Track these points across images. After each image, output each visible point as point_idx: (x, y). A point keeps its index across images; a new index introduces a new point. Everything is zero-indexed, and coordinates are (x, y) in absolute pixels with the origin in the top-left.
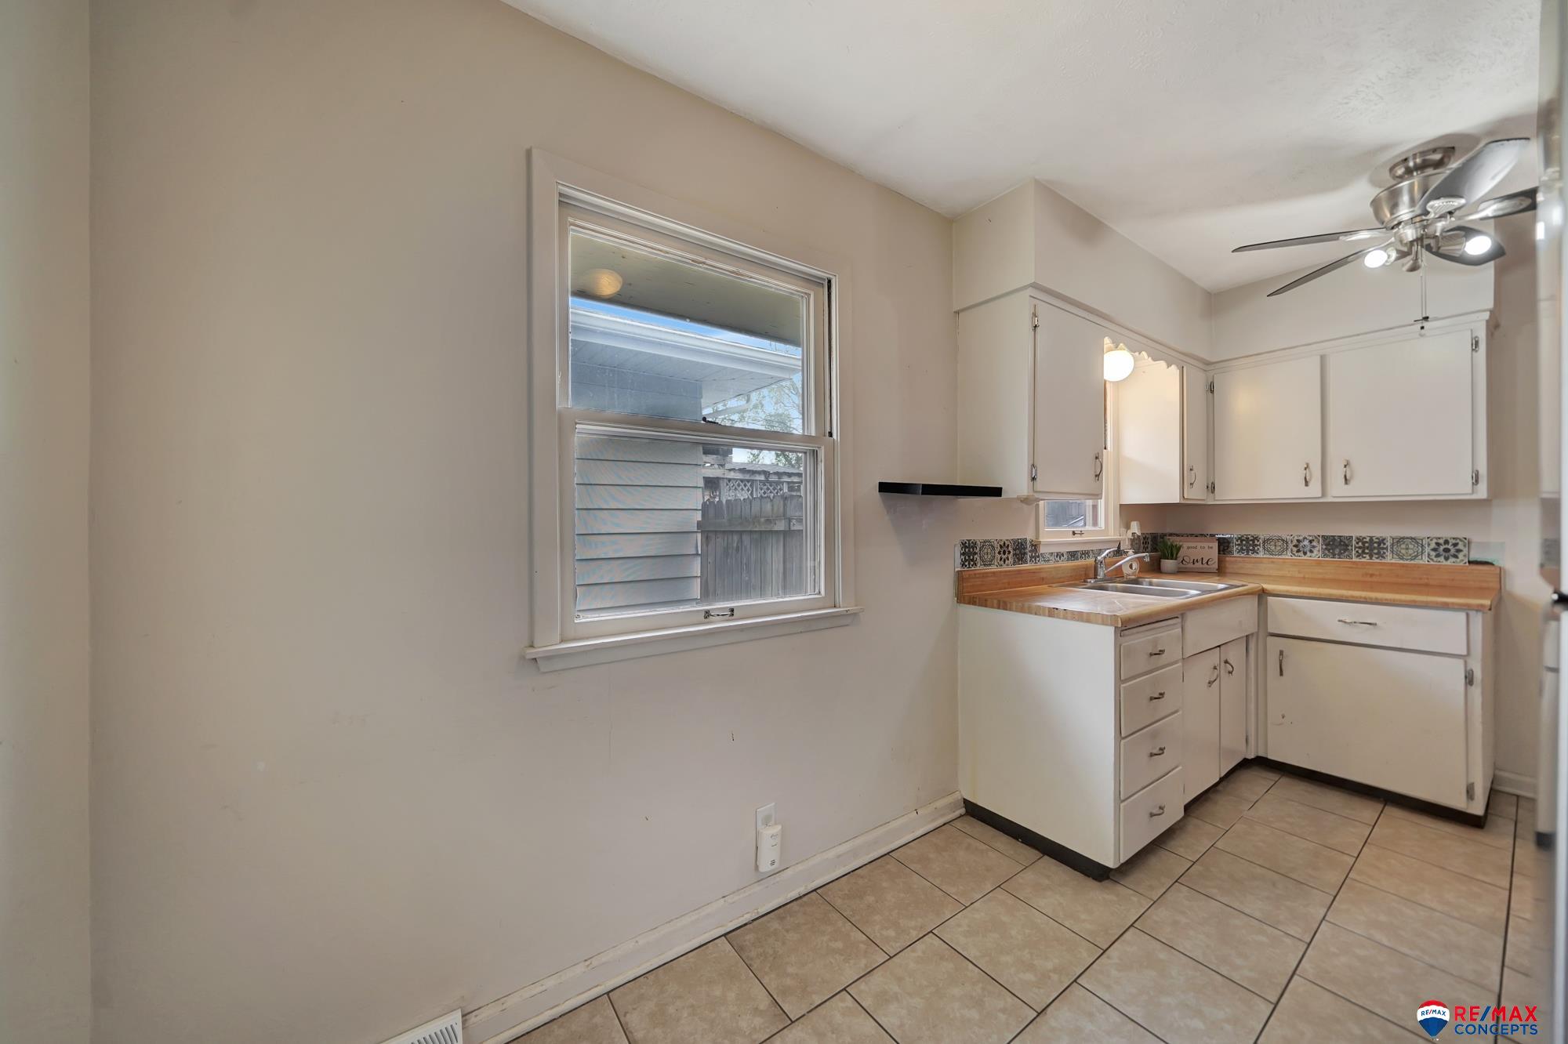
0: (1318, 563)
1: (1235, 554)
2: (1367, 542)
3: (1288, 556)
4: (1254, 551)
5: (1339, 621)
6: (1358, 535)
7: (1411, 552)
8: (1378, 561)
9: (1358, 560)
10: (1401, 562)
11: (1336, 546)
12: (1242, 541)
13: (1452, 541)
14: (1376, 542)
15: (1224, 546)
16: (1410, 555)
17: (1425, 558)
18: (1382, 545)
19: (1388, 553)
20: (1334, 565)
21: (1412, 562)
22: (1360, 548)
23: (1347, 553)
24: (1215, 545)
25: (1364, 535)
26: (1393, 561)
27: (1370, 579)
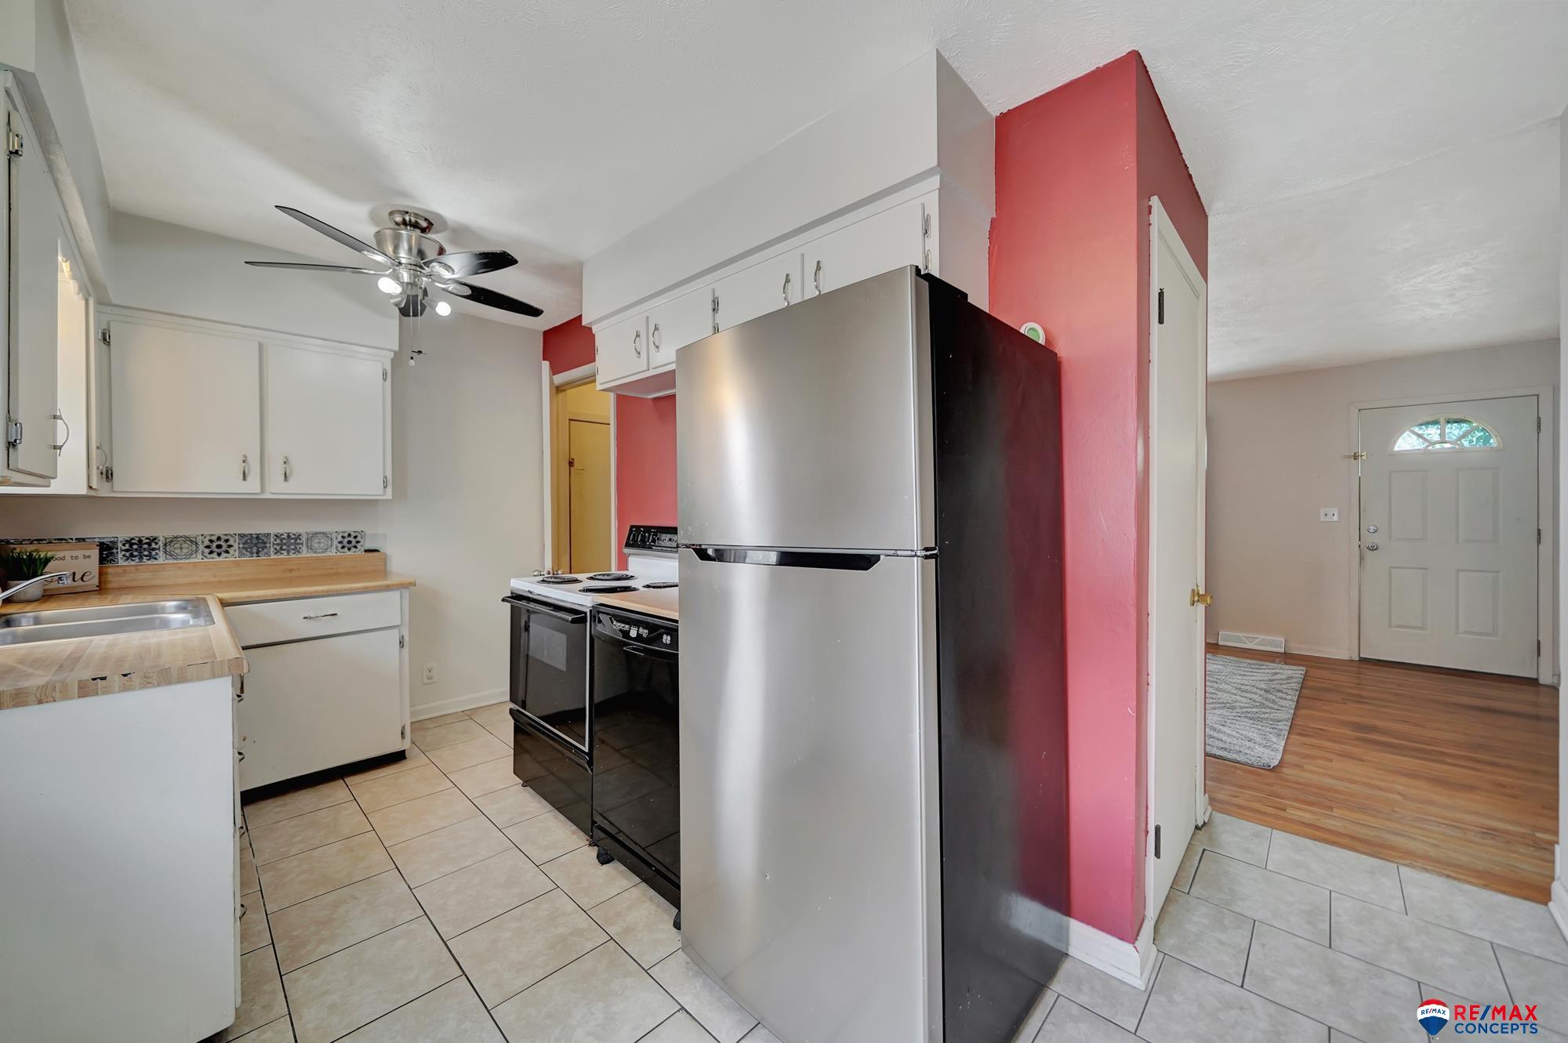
0: (236, 564)
1: (121, 562)
2: (284, 539)
3: (198, 559)
4: (150, 557)
5: (305, 618)
6: (276, 532)
7: (322, 545)
8: (295, 556)
9: (276, 557)
10: (315, 555)
11: (255, 544)
12: (131, 545)
13: (353, 534)
14: (293, 539)
15: (106, 551)
16: (322, 548)
17: (334, 550)
18: (298, 541)
19: (304, 548)
20: (251, 565)
21: (324, 555)
22: (278, 544)
23: (265, 551)
24: (95, 553)
25: (281, 532)
26: (308, 555)
27: (289, 575)
